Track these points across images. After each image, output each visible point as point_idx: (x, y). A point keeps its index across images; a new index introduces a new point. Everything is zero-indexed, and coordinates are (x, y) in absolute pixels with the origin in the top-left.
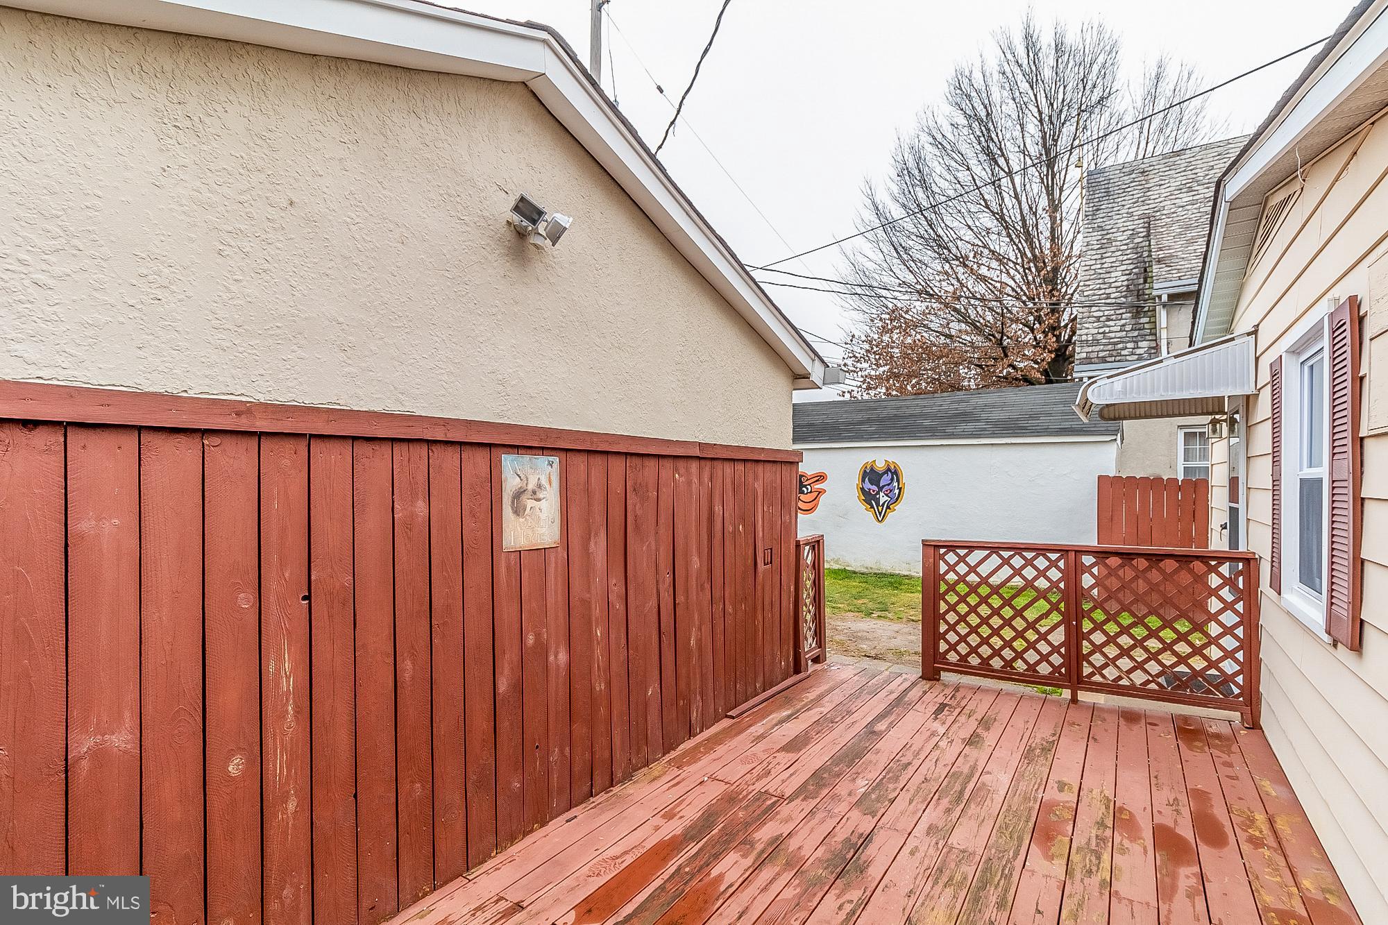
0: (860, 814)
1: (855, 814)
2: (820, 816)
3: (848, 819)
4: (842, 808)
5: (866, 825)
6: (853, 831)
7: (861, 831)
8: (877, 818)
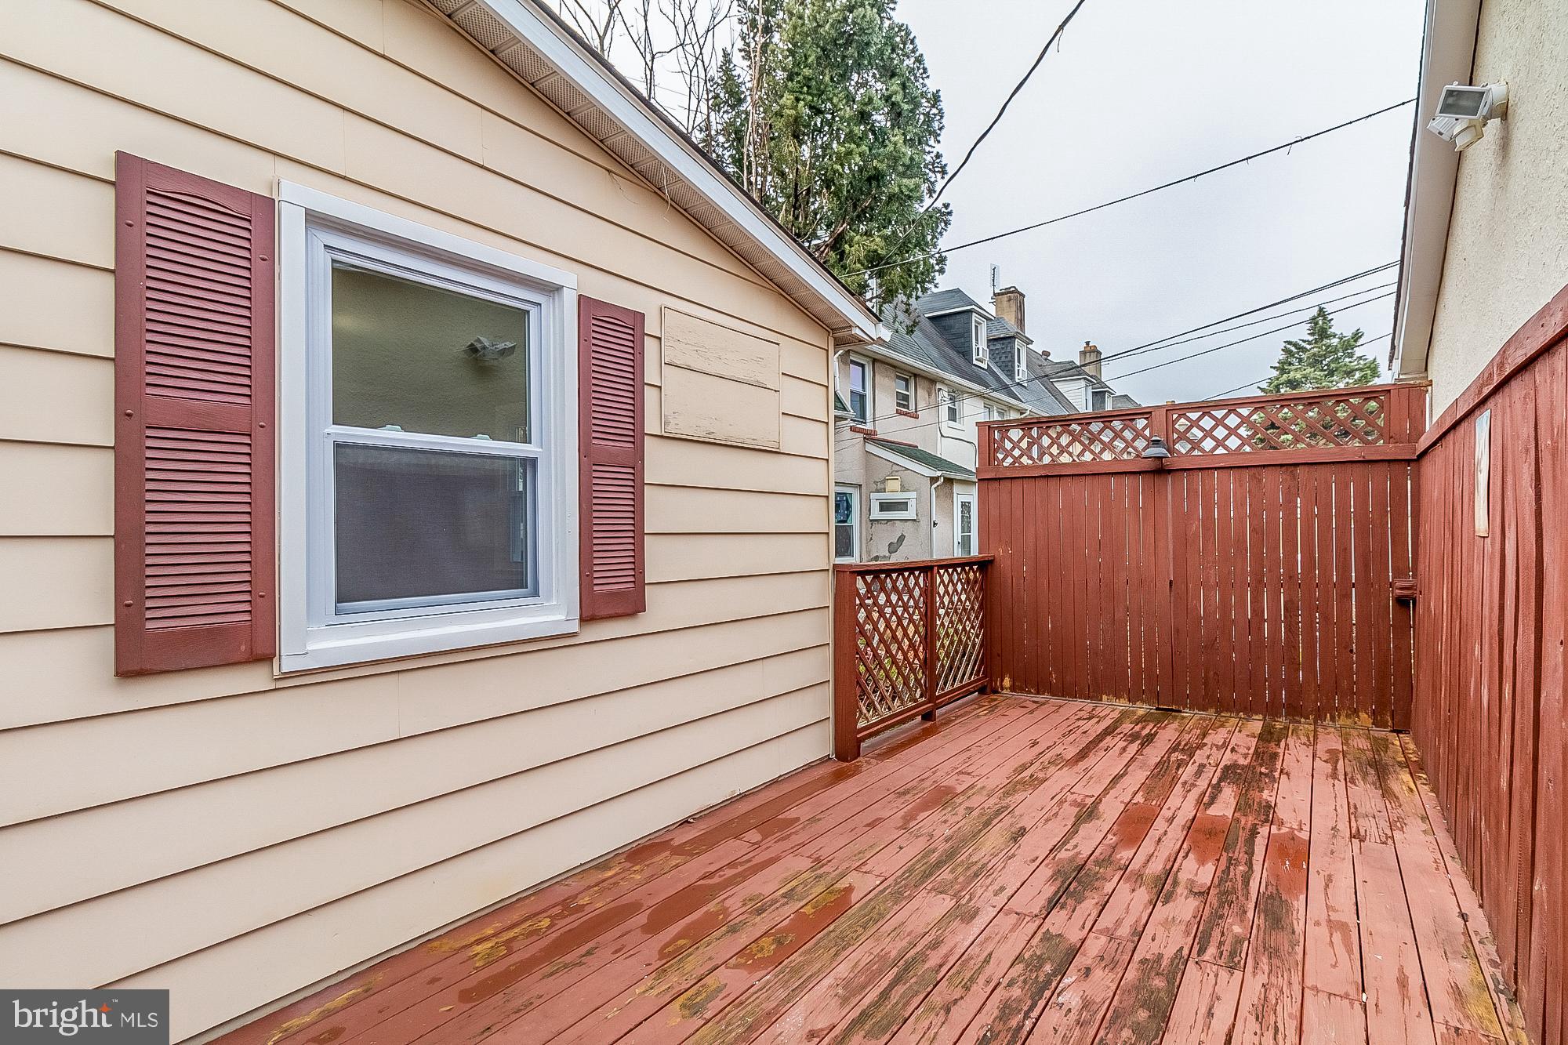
0: (1068, 937)
1: (1074, 936)
2: (1124, 931)
3: (1084, 928)
4: (1096, 945)
5: (1057, 921)
6: (1073, 911)
7: (1064, 912)
8: (1043, 930)
